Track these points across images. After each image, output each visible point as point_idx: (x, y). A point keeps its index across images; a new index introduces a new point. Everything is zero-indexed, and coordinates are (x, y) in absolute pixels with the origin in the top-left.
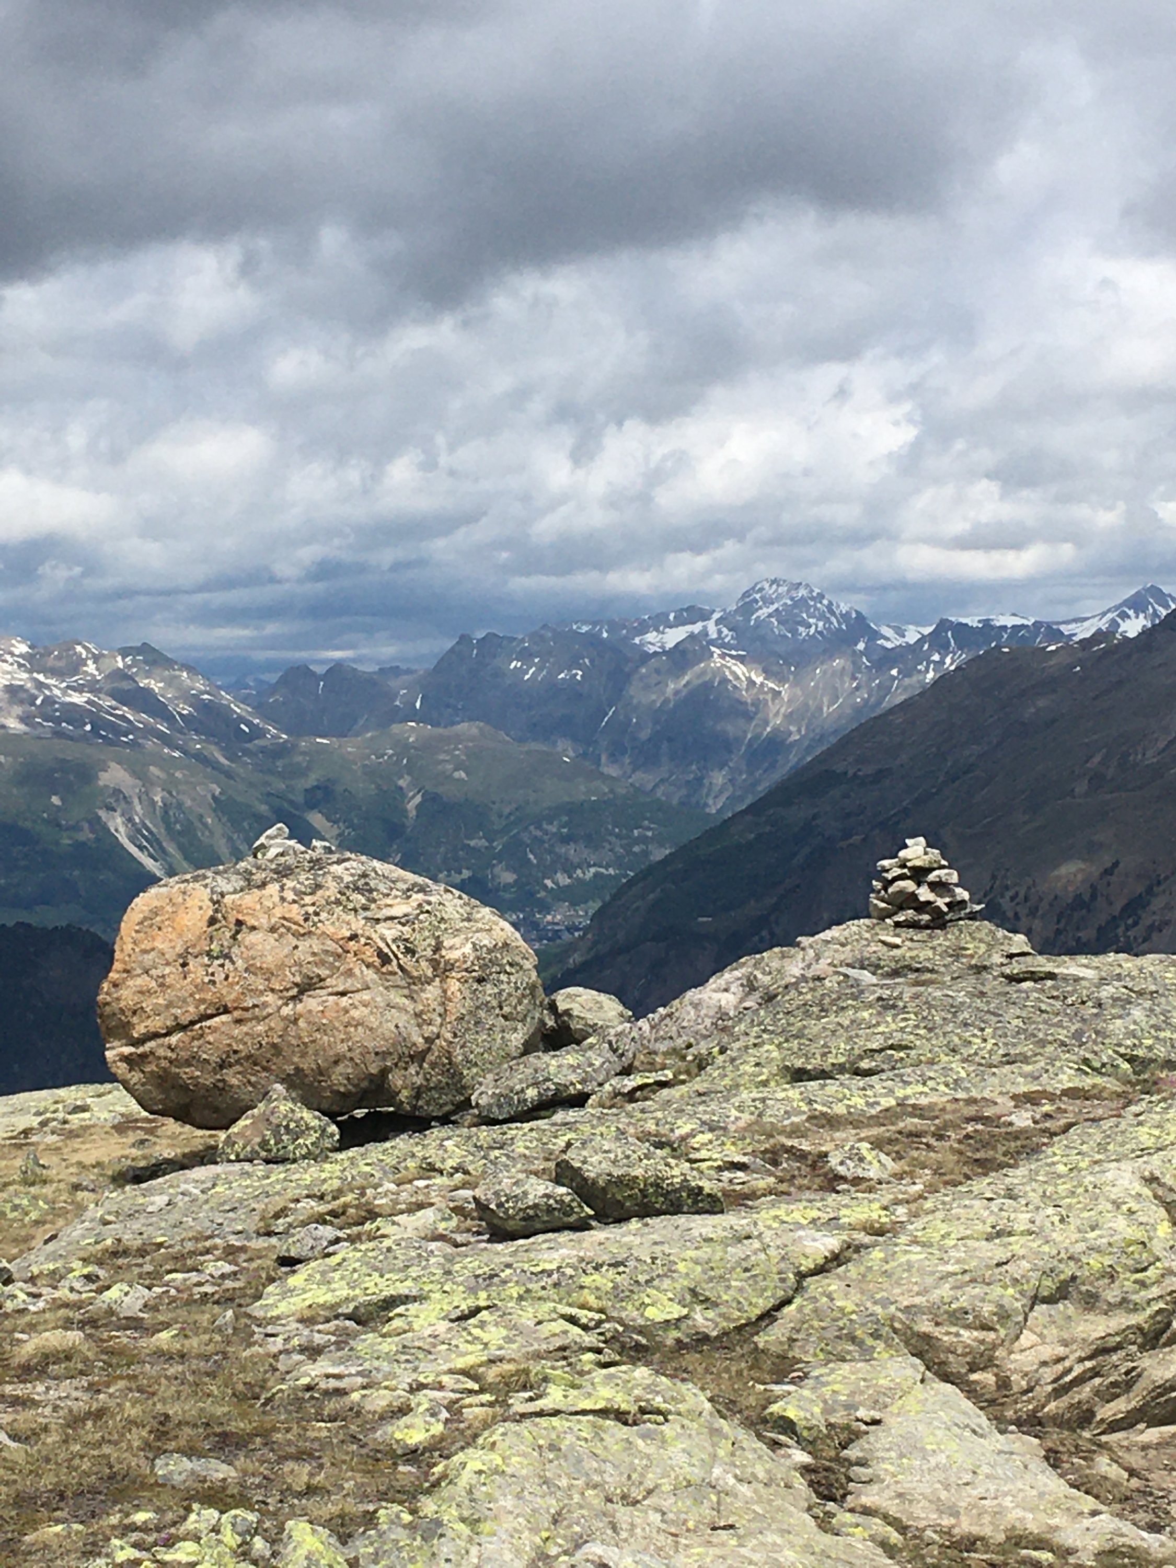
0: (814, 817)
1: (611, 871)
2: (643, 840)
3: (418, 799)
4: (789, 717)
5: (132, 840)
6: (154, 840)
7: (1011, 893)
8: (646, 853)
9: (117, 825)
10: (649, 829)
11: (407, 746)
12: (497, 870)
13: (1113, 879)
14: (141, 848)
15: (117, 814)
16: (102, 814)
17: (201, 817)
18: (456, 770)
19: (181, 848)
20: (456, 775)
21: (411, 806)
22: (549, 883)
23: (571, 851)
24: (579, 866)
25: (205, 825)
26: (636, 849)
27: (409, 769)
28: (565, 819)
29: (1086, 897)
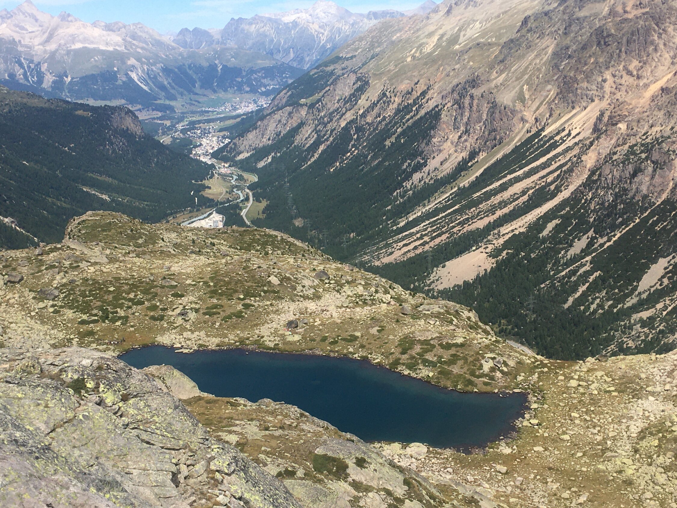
0: (334, 70)
1: (277, 87)
2: (286, 77)
3: (221, 67)
4: (327, 41)
5: (139, 80)
6: (145, 80)
7: (389, 90)
8: (287, 81)
9: (134, 76)
10: (287, 74)
11: (217, 51)
12: (245, 87)
13: (418, 85)
14: (141, 82)
15: (134, 73)
16: (129, 73)
17: (158, 73)
18: (232, 58)
19: (153, 83)
20: (232, 59)
21: (219, 69)
22: (259, 90)
23: (265, 81)
24: (268, 85)
25: (160, 76)
26: (284, 80)
27: (218, 58)
28: (263, 72)
29: (410, 91)
